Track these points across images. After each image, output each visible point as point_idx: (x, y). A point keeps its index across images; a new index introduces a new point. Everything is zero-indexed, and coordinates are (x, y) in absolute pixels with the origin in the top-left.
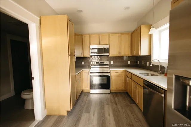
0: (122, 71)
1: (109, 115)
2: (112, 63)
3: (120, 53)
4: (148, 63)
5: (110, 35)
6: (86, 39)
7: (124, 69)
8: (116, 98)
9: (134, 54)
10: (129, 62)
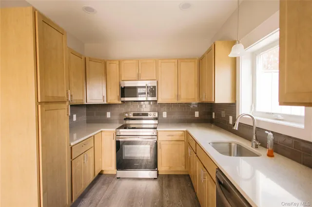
0: (181, 132)
2: (165, 115)
3: (178, 96)
4: (231, 118)
5: (160, 61)
6: (113, 68)
7: (184, 129)
8: (166, 193)
9: (205, 100)
10: (197, 114)
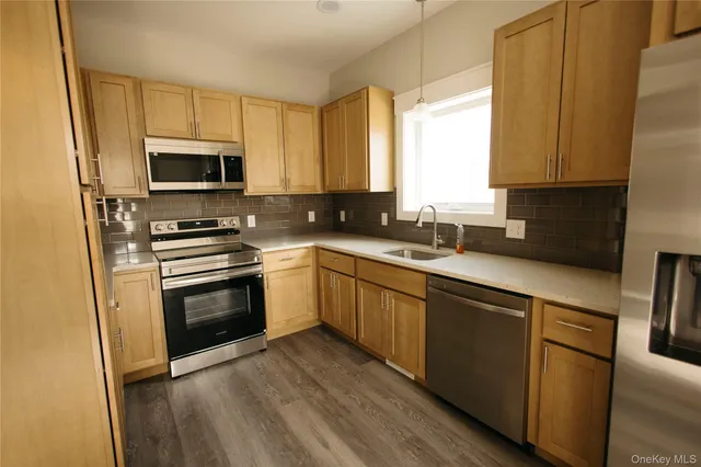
0: (303, 250)
1: (326, 445)
2: (251, 221)
3: (286, 182)
4: (385, 216)
5: (244, 100)
7: (310, 244)
8: (303, 362)
10: (312, 217)
